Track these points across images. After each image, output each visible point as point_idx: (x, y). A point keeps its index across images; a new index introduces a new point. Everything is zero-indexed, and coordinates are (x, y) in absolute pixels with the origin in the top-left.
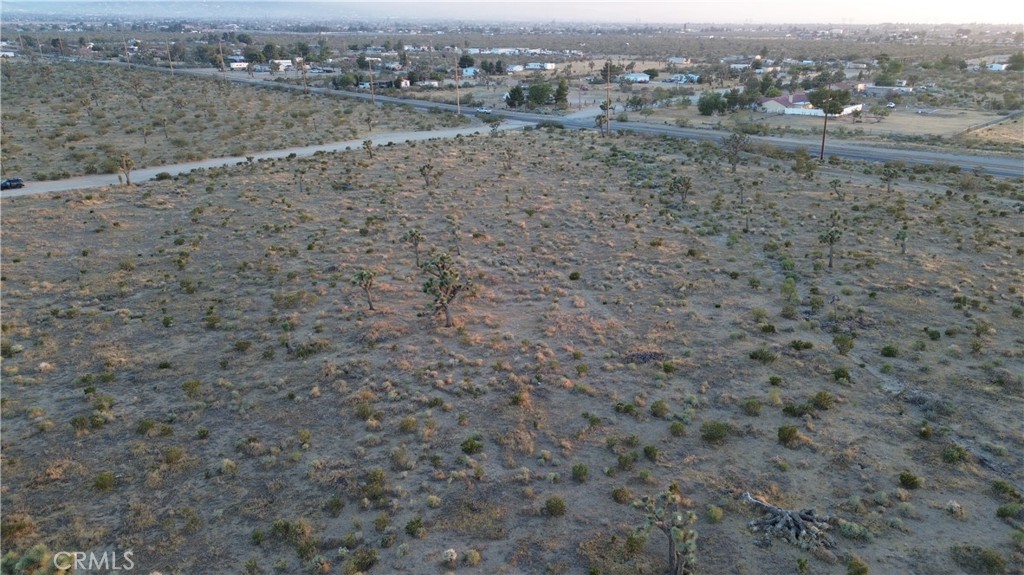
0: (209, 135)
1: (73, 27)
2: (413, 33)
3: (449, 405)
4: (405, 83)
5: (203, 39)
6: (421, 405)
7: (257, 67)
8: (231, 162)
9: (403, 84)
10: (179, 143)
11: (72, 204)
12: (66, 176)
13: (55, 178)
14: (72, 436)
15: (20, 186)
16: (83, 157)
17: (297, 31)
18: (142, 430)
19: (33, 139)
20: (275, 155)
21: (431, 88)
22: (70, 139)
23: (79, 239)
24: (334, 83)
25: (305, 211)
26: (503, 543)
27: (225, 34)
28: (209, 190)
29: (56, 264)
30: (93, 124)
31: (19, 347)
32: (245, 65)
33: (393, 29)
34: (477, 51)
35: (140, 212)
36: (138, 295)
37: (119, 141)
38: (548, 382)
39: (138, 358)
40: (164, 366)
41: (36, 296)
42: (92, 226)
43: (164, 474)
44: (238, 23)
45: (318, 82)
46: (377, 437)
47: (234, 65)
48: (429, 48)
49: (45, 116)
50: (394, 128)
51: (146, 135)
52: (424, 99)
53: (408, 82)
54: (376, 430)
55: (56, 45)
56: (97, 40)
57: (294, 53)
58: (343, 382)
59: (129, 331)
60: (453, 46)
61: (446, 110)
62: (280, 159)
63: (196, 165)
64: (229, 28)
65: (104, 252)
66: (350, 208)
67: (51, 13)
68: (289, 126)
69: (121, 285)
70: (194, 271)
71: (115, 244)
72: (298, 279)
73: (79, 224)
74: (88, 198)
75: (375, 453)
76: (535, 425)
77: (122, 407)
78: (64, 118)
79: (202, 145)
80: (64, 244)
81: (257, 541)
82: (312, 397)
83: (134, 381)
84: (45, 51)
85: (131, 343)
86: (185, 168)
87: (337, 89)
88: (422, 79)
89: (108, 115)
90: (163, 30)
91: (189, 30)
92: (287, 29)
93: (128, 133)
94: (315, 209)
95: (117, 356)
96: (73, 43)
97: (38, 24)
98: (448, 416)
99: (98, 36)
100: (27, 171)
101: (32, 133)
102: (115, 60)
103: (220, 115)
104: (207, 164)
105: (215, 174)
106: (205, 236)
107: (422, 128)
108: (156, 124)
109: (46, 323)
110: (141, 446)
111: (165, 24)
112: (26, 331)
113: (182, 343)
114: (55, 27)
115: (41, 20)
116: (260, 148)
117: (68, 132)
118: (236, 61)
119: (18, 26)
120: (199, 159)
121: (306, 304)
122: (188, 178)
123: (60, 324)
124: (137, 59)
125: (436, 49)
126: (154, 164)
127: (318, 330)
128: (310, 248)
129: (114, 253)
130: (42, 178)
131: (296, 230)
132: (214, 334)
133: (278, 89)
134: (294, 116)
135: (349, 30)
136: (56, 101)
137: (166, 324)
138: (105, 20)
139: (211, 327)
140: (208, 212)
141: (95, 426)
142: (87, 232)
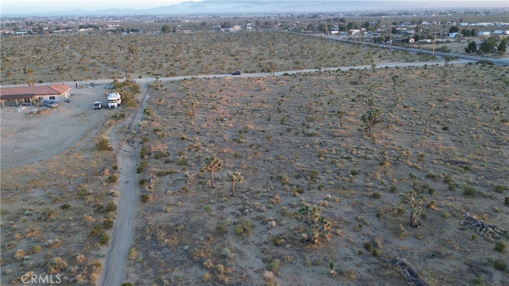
0: (309, 60)
1: (275, 17)
2: (434, 15)
3: (353, 159)
4: (412, 40)
5: (324, 21)
6: (343, 158)
7: (342, 33)
8: (313, 71)
9: (411, 41)
10: (297, 63)
11: (253, 81)
12: (255, 72)
13: (251, 73)
14: (232, 143)
15: (239, 74)
16: (262, 66)
17: (370, 16)
18: (251, 146)
19: (248, 59)
20: (331, 69)
21: (426, 43)
22: (260, 60)
23: (252, 92)
24: (375, 40)
25: (333, 91)
26: (350, 200)
27: (335, 18)
28: (300, 80)
29: (242, 99)
30: (270, 54)
31: (225, 119)
32: (337, 32)
33: (423, 13)
34: (467, 24)
35: (274, 86)
36: (263, 111)
37: (277, 61)
38: (402, 162)
39: (257, 128)
40: (263, 131)
41: (234, 107)
42: (257, 89)
43: (253, 158)
44: (343, 13)
45: (367, 40)
46: (321, 163)
47: (333, 32)
48: (438, 23)
49: (254, 51)
50: (393, 61)
51: (286, 59)
52: (418, 48)
53: (414, 40)
54: (323, 161)
55: (267, 24)
56: (282, 22)
57: (362, 26)
58: (318, 146)
59: (257, 121)
60: (453, 22)
61: (426, 53)
62: (333, 71)
63: (299, 71)
64: (339, 16)
65: (258, 97)
66: (353, 91)
67: (269, 11)
68: (344, 58)
69: (259, 107)
70: (283, 106)
71: (262, 95)
72: (318, 113)
73: (254, 88)
74: (259, 80)
75: (318, 167)
76: (385, 172)
77: (248, 139)
78: (260, 52)
79: (305, 64)
80: (247, 93)
81: (272, 178)
82: (305, 148)
83: (253, 134)
84: (262, 27)
85: (256, 124)
86: (295, 72)
87: (375, 43)
88: (423, 38)
89: (276, 52)
90: (310, 17)
91: (321, 17)
92: (366, 15)
93: (280, 58)
94: (338, 90)
95: (251, 126)
96: (273, 23)
97: (263, 16)
98: (351, 163)
99: (283, 20)
100: (243, 70)
101: (249, 57)
102: (286, 31)
103: (317, 53)
104: (303, 71)
105: (305, 75)
106: (292, 95)
107: (408, 61)
108: (291, 56)
109: (235, 114)
110: (249, 150)
111: (312, 15)
112: (229, 116)
113: (271, 126)
114: (269, 17)
115: (265, 14)
116: (328, 66)
117: (260, 57)
118: (334, 30)
119: (256, 17)
120: (302, 69)
121: (317, 121)
122: (295, 76)
123: (238, 116)
124: (295, 30)
125: (442, 23)
126: (285, 70)
127: (317, 129)
128: (329, 103)
129: (261, 98)
130: (247, 72)
131: (326, 97)
132: (283, 125)
133: (347, 42)
134: (348, 54)
135: (398, 15)
136: (260, 46)
137: (269, 120)
138: (288, 14)
139: (282, 123)
140: (297, 88)
141: (239, 142)
142: (255, 90)
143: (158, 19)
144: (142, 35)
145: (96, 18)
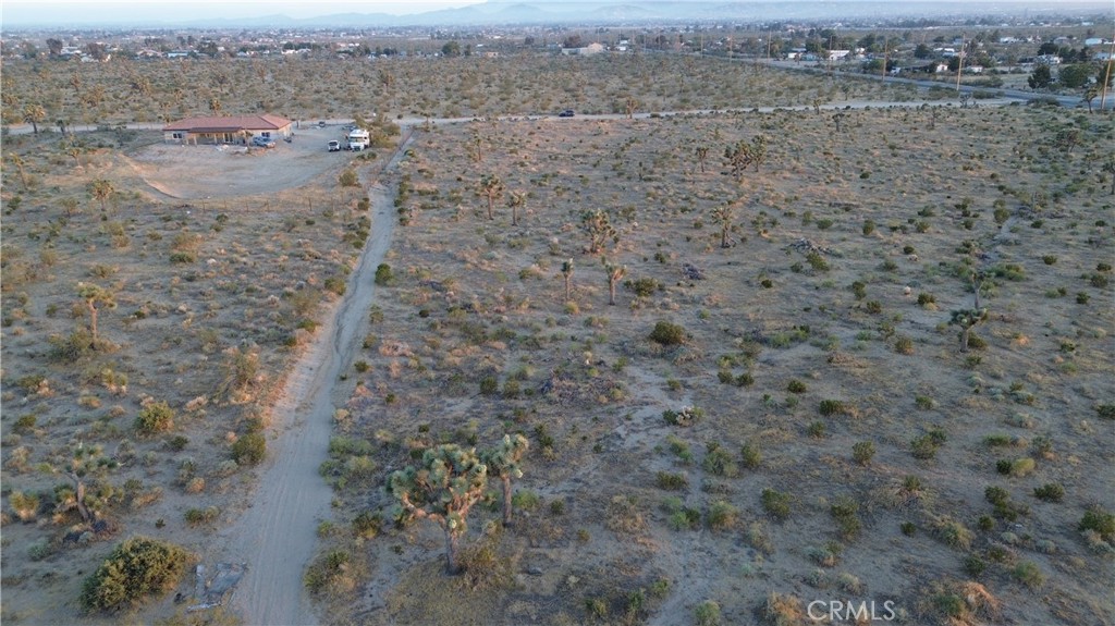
4: (941, 69)
7: (810, 56)
24: (865, 68)
53: (946, 68)
55: (659, 42)
57: (860, 45)
84: (648, 47)
87: (865, 73)
102: (697, 53)
130: (586, 113)
143: (438, 33)
144: (404, 60)
145: (314, 32)
